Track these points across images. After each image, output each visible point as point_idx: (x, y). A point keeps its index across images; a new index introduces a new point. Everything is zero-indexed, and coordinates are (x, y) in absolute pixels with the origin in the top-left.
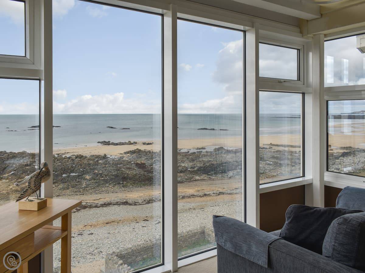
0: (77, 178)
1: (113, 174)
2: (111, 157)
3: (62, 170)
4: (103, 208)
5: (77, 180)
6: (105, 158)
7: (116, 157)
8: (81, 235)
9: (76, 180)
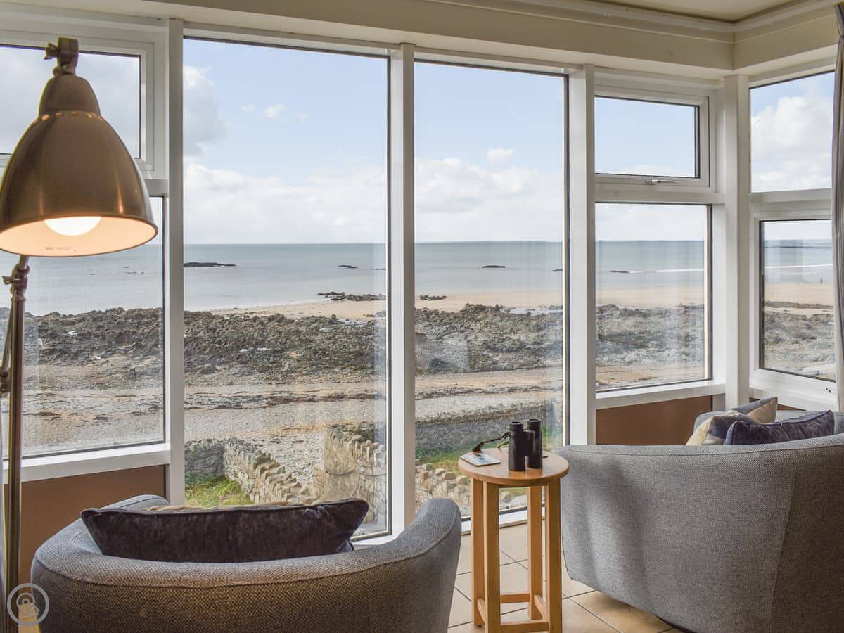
0: (270, 356)
1: (352, 350)
2: (347, 323)
3: (239, 341)
4: (327, 403)
5: (272, 358)
6: (333, 323)
7: (358, 322)
8: (278, 443)
9: (269, 359)
